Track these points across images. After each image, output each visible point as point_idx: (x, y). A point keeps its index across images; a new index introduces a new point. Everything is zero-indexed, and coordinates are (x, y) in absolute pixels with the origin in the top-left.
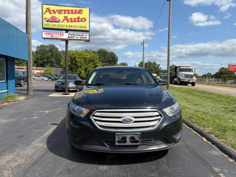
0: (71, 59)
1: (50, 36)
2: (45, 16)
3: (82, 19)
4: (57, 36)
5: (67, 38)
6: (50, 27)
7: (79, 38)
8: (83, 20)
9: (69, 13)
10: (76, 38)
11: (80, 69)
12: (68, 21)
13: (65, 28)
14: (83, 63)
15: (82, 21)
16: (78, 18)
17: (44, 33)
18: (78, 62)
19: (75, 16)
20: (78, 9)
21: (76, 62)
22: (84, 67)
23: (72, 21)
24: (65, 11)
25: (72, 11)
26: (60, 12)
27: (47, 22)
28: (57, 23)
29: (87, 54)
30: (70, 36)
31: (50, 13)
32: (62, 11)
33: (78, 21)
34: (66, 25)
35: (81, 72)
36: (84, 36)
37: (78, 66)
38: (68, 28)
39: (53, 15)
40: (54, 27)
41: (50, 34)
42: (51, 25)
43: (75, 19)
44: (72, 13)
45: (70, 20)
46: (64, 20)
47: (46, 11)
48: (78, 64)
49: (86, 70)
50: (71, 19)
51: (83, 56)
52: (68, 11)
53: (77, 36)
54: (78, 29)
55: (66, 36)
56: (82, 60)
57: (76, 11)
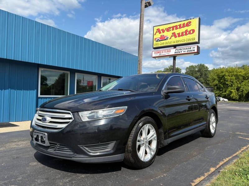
0: (219, 77)
1: (158, 55)
2: (155, 37)
3: (190, 32)
4: (165, 53)
5: (174, 54)
6: (160, 46)
7: (186, 52)
8: (192, 32)
9: (177, 28)
10: (183, 52)
11: (229, 89)
12: (176, 37)
13: (173, 44)
14: (234, 82)
15: (190, 33)
16: (186, 31)
17: (153, 52)
18: (227, 81)
19: (183, 30)
20: (186, 22)
21: (225, 80)
22: (235, 85)
23: (179, 36)
24: (173, 27)
25: (180, 25)
26: (168, 30)
27: (157, 41)
28: (165, 41)
29: (240, 70)
30: (177, 51)
31: (160, 33)
32: (170, 28)
33: (186, 34)
34: (173, 41)
35: (231, 92)
36: (192, 49)
37: (228, 85)
38: (175, 44)
39: (162, 34)
40: (162, 45)
41: (158, 52)
42: (160, 44)
43: (182, 33)
44: (180, 27)
45: (177, 35)
46: (172, 36)
47: (157, 32)
48: (227, 83)
49: (238, 89)
50: (179, 34)
51: (235, 73)
52: (176, 26)
53: (184, 50)
54: (185, 42)
55: (173, 51)
56: (234, 78)
57: (184, 24)
